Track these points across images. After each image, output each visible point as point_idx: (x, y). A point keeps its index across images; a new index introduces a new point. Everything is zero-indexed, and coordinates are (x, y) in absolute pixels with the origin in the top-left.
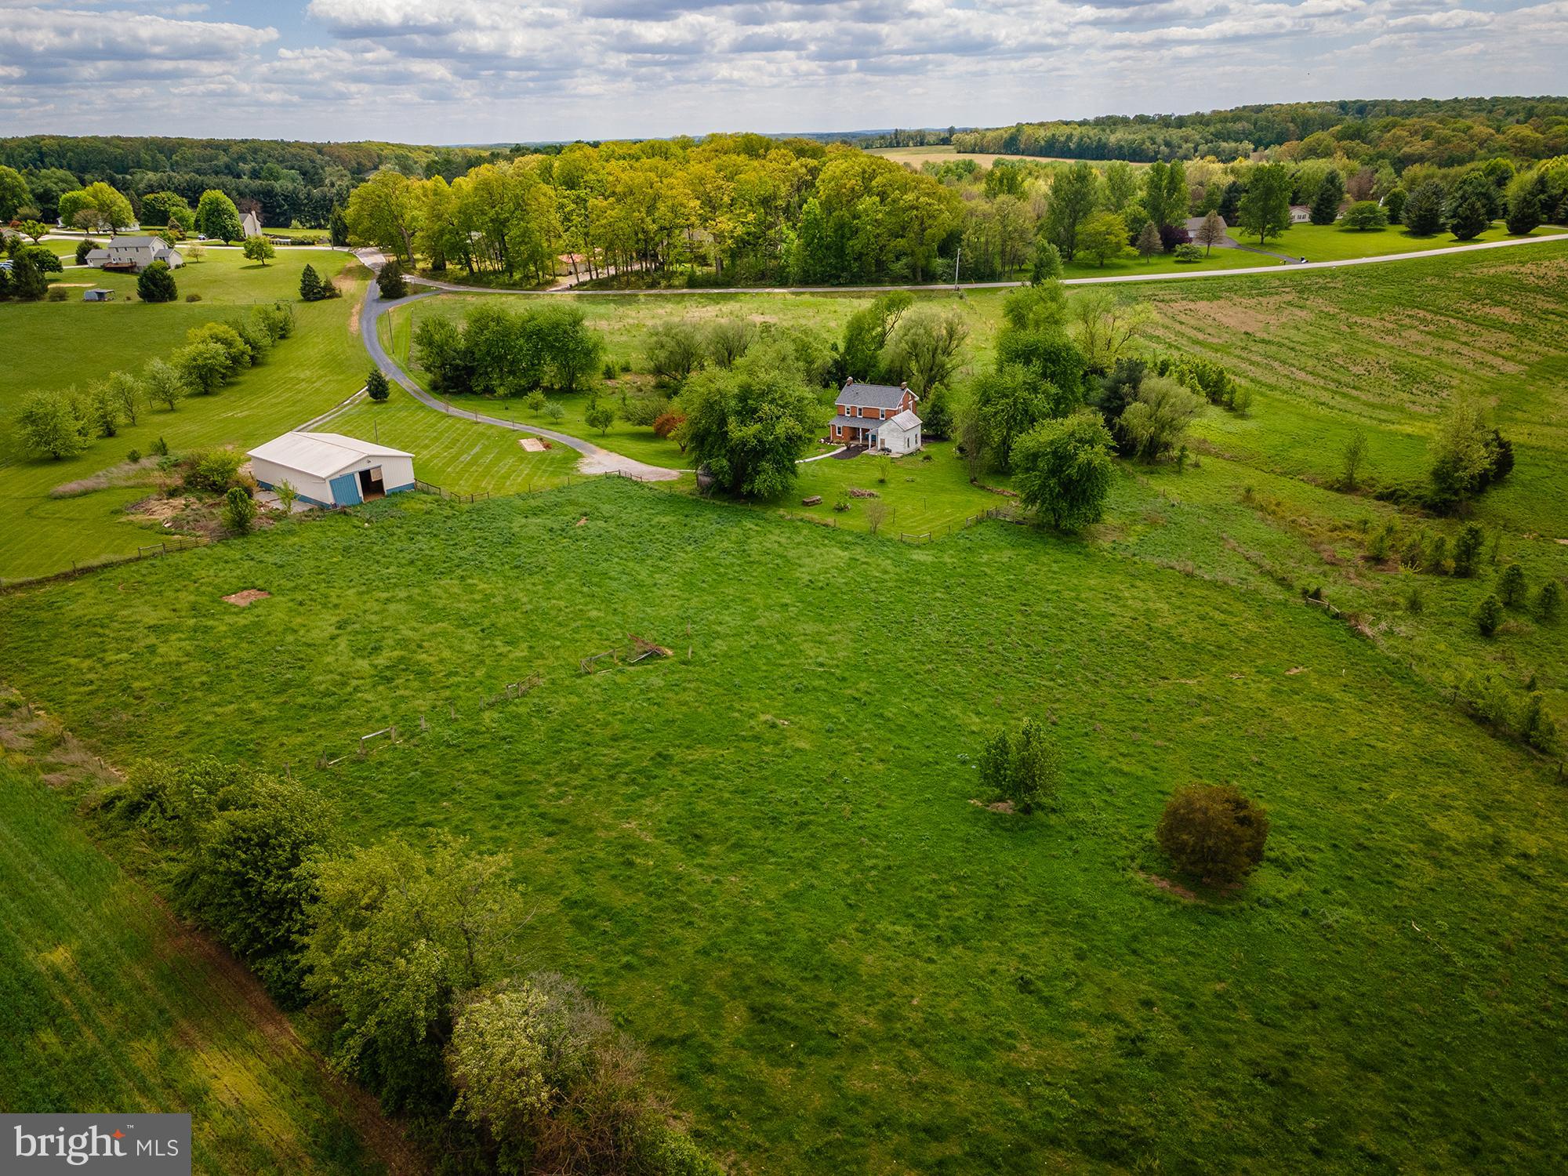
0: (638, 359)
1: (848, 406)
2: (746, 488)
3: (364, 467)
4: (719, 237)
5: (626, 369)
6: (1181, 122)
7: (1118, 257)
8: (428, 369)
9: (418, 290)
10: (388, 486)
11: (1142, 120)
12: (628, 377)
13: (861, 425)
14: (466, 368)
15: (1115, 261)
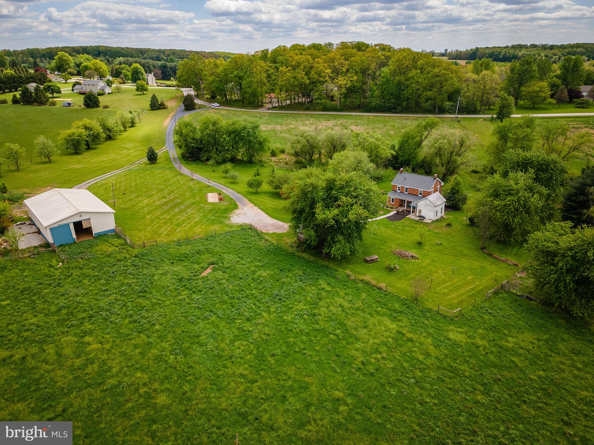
0: (288, 148)
1: (400, 186)
2: (325, 250)
3: (77, 219)
4: (340, 87)
5: (283, 152)
6: (552, 47)
7: (544, 104)
8: (180, 147)
9: (201, 107)
10: (95, 231)
11: (534, 46)
12: (283, 156)
13: (407, 198)
14: (197, 148)
15: (543, 106)
